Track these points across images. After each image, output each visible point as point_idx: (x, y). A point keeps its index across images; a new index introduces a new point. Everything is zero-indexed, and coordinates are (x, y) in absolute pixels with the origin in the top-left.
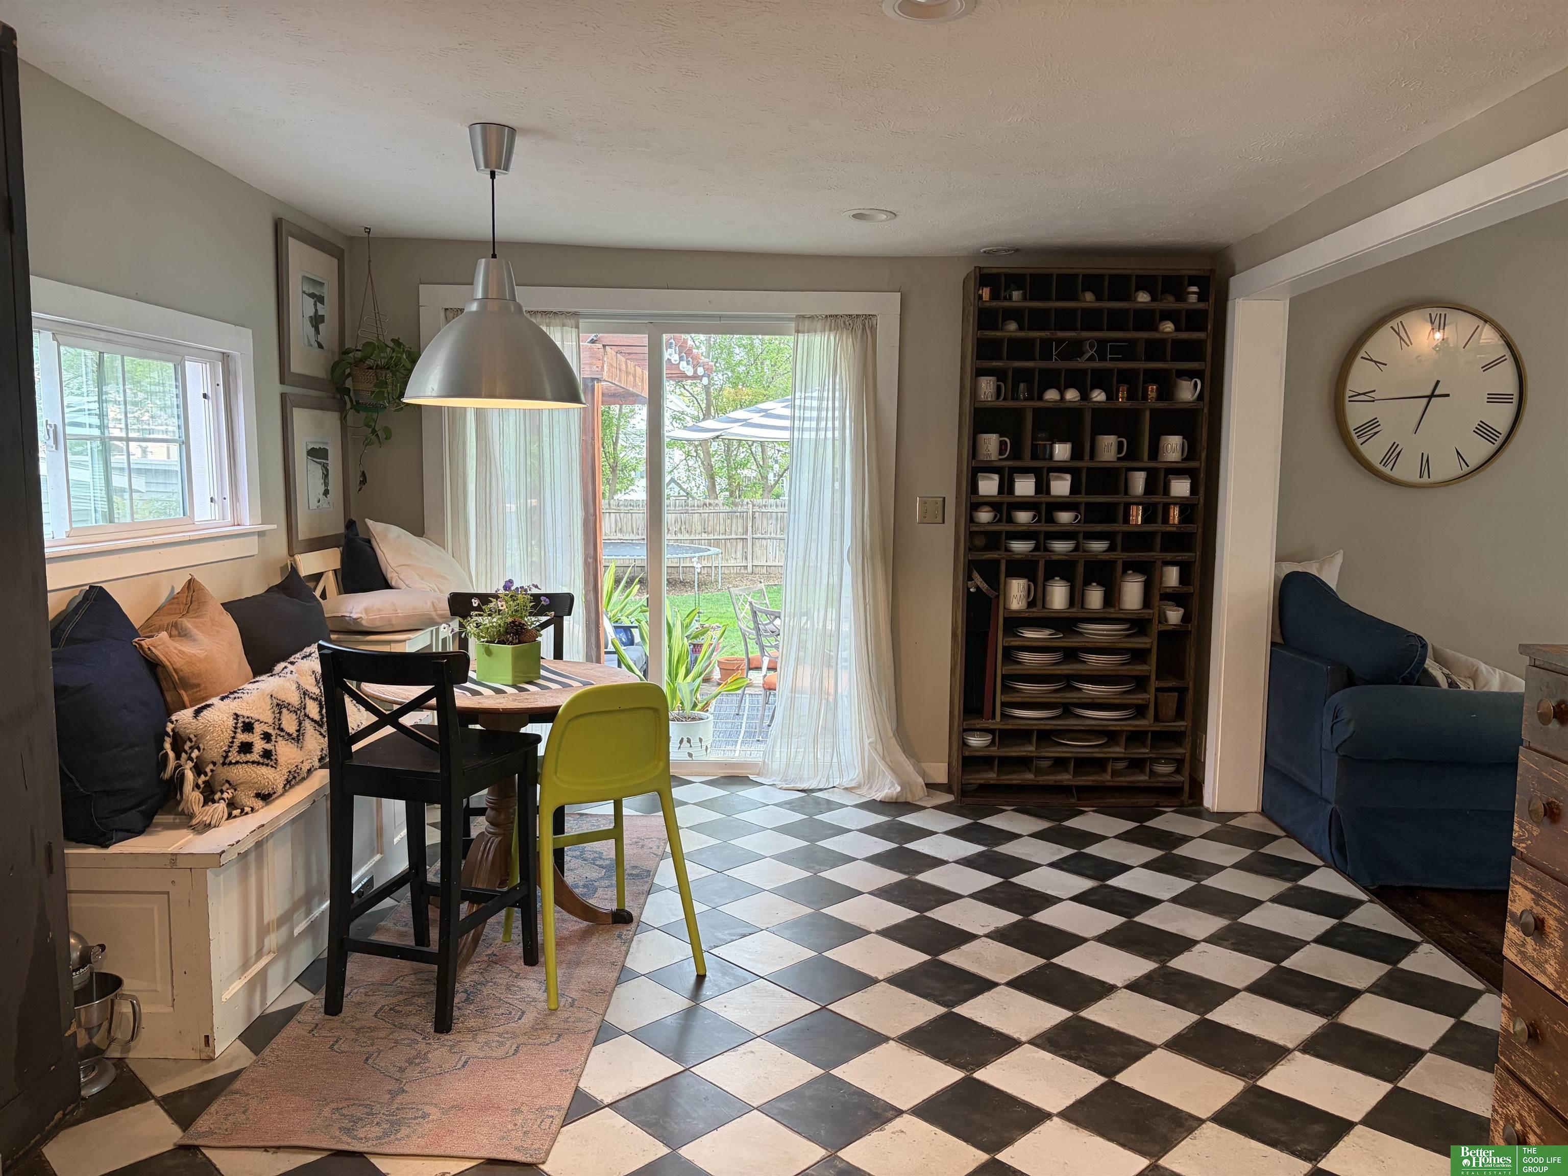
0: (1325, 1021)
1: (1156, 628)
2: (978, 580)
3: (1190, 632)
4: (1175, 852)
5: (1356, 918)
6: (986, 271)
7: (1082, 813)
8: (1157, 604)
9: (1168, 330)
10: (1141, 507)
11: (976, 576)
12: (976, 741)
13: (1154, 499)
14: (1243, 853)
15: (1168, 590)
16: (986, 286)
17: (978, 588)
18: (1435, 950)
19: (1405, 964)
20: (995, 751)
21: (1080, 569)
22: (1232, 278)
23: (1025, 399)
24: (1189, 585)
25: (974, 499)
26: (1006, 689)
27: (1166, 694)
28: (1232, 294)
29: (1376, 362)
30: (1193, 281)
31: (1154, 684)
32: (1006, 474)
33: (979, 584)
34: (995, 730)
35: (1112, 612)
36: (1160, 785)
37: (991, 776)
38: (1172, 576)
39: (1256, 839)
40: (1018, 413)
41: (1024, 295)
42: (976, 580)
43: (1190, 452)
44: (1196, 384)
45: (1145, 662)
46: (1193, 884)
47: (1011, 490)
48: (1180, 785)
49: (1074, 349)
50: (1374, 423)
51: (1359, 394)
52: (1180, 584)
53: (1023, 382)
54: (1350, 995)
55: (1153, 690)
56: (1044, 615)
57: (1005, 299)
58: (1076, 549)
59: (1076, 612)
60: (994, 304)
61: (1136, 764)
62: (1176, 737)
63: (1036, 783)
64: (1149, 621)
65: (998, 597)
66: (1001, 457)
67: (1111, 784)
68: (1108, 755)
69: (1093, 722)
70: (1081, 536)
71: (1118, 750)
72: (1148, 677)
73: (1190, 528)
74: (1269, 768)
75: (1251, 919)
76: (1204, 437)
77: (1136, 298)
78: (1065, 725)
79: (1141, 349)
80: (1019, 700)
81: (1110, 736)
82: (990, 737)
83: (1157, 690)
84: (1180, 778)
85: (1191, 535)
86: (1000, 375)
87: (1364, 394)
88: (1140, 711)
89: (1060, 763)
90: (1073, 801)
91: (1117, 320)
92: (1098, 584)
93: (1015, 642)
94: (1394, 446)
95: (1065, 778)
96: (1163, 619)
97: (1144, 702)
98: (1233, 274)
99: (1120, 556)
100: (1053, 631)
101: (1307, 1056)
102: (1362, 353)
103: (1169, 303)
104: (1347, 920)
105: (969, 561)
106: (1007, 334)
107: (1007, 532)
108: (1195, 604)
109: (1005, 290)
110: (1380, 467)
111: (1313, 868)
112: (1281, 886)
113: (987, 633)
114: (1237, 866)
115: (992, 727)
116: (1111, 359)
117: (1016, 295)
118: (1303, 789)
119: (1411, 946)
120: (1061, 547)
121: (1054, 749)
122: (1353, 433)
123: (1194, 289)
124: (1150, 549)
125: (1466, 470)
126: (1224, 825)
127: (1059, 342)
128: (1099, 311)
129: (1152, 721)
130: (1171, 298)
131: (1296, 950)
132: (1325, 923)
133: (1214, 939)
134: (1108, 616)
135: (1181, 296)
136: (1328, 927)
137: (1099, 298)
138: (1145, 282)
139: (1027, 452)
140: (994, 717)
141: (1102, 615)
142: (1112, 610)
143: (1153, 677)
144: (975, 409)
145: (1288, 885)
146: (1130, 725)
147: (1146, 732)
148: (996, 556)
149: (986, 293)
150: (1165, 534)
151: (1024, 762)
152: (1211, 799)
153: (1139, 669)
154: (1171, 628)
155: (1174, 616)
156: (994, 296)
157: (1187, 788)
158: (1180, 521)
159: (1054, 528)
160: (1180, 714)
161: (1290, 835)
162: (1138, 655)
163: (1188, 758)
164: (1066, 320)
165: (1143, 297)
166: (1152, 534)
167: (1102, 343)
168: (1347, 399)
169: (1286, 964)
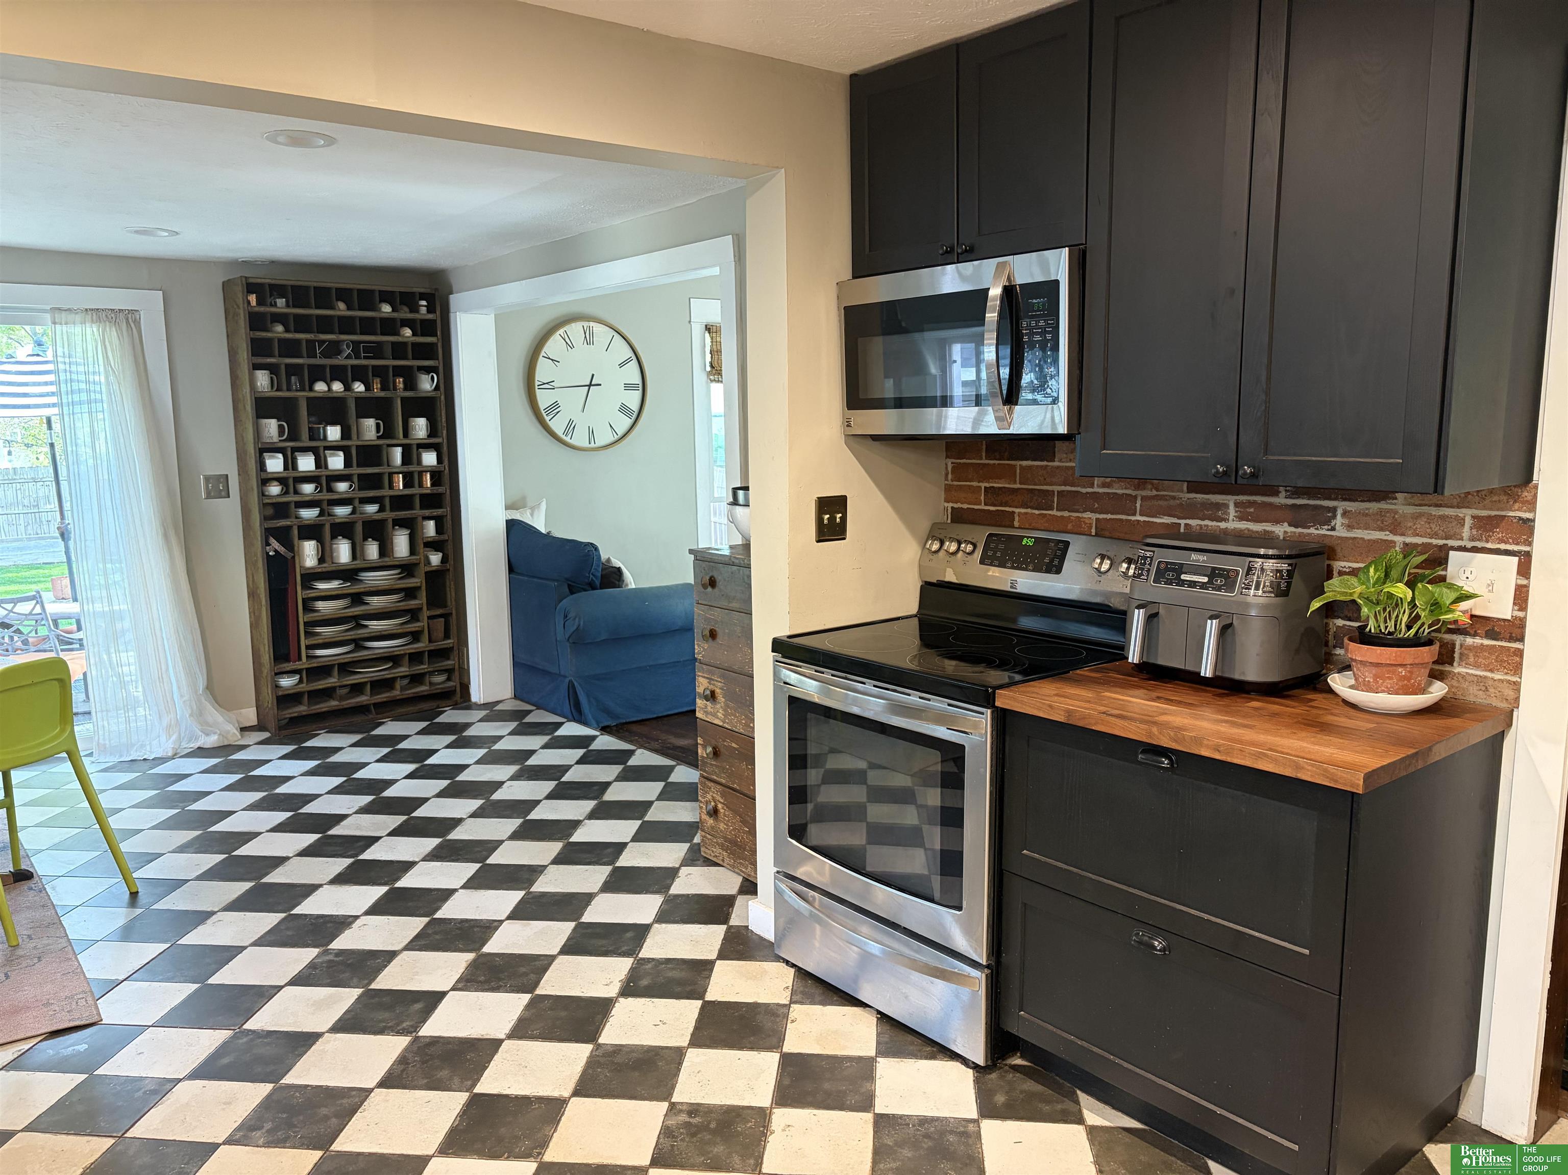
0: (596, 802)
1: (422, 570)
2: (275, 544)
3: (449, 570)
4: (464, 734)
5: (595, 746)
6: (251, 281)
7: (383, 723)
8: (422, 551)
9: (408, 335)
10: (401, 475)
11: (273, 541)
12: (287, 682)
13: (411, 468)
14: (513, 725)
15: (429, 539)
16: (253, 293)
17: (276, 551)
18: (645, 751)
19: (630, 763)
20: (304, 687)
21: (359, 528)
22: (451, 296)
23: (297, 390)
24: (443, 534)
25: (264, 476)
26: (308, 634)
27: (435, 620)
28: (452, 309)
29: (552, 360)
30: (423, 296)
31: (426, 613)
32: (289, 453)
33: (277, 548)
34: (302, 669)
35: (387, 561)
36: (438, 691)
37: (302, 709)
38: (430, 528)
39: (517, 715)
40: (293, 402)
41: (287, 302)
42: (273, 545)
43: (433, 431)
44: (432, 377)
45: (415, 598)
46: (486, 750)
47: (295, 467)
48: (454, 689)
49: (334, 349)
50: (555, 405)
51: (544, 384)
52: (437, 533)
53: (294, 375)
54: (606, 786)
55: (426, 618)
56: (334, 569)
57: (271, 305)
58: (353, 512)
59: (359, 563)
60: (262, 309)
61: (416, 679)
62: (444, 653)
63: (341, 707)
64: (416, 565)
65: (293, 557)
66: (281, 439)
67: (401, 697)
68: (397, 675)
69: (382, 651)
70: (357, 502)
71: (403, 670)
72: (421, 609)
73: (440, 490)
74: (517, 664)
75: (532, 761)
76: (444, 420)
77: (380, 309)
78: (361, 656)
79: (388, 350)
80: (321, 641)
81: (394, 659)
82: (298, 677)
83: (429, 618)
84: (451, 684)
85: (440, 495)
86: (273, 370)
87: (547, 383)
88: (416, 636)
89: (357, 689)
90: (371, 716)
91: (367, 326)
92: (374, 539)
93: (311, 593)
94: (571, 422)
95: (363, 699)
96: (428, 562)
97: (420, 629)
98: (452, 293)
99: (389, 515)
100: (342, 582)
101: (592, 821)
102: (543, 354)
103: (405, 314)
104: (591, 748)
105: (265, 529)
106: (275, 335)
107: (296, 503)
108: (450, 547)
109: (271, 296)
110: (564, 437)
111: (561, 724)
112: (545, 739)
113: (286, 590)
114: (511, 734)
115: (299, 667)
116: (365, 358)
117: (281, 302)
118: (545, 673)
119: (631, 753)
120: (342, 511)
121: (351, 678)
122: (543, 412)
123: (424, 303)
124: (411, 507)
125: (616, 437)
126: (492, 711)
127: (322, 342)
128: (352, 318)
129: (427, 642)
130: (406, 309)
131: (567, 771)
132: (579, 753)
133: (514, 778)
134: (384, 564)
135: (415, 309)
136: (582, 754)
137: (349, 308)
138: (386, 297)
139: (305, 434)
140: (300, 659)
141: (381, 564)
142: (386, 559)
143: (425, 608)
144: (255, 398)
145: (549, 737)
146: (412, 649)
147: (423, 652)
148: (289, 523)
149: (253, 298)
150: (422, 496)
151: (328, 693)
152: (477, 695)
153: (413, 603)
154: (434, 568)
155: (435, 559)
156: (260, 302)
157: (458, 689)
158: (432, 485)
159: (335, 497)
160: (447, 636)
161: (539, 708)
162: (410, 593)
163: (457, 667)
164: (325, 324)
165: (386, 308)
166: (411, 496)
167: (356, 344)
168: (537, 387)
169: (563, 779)
